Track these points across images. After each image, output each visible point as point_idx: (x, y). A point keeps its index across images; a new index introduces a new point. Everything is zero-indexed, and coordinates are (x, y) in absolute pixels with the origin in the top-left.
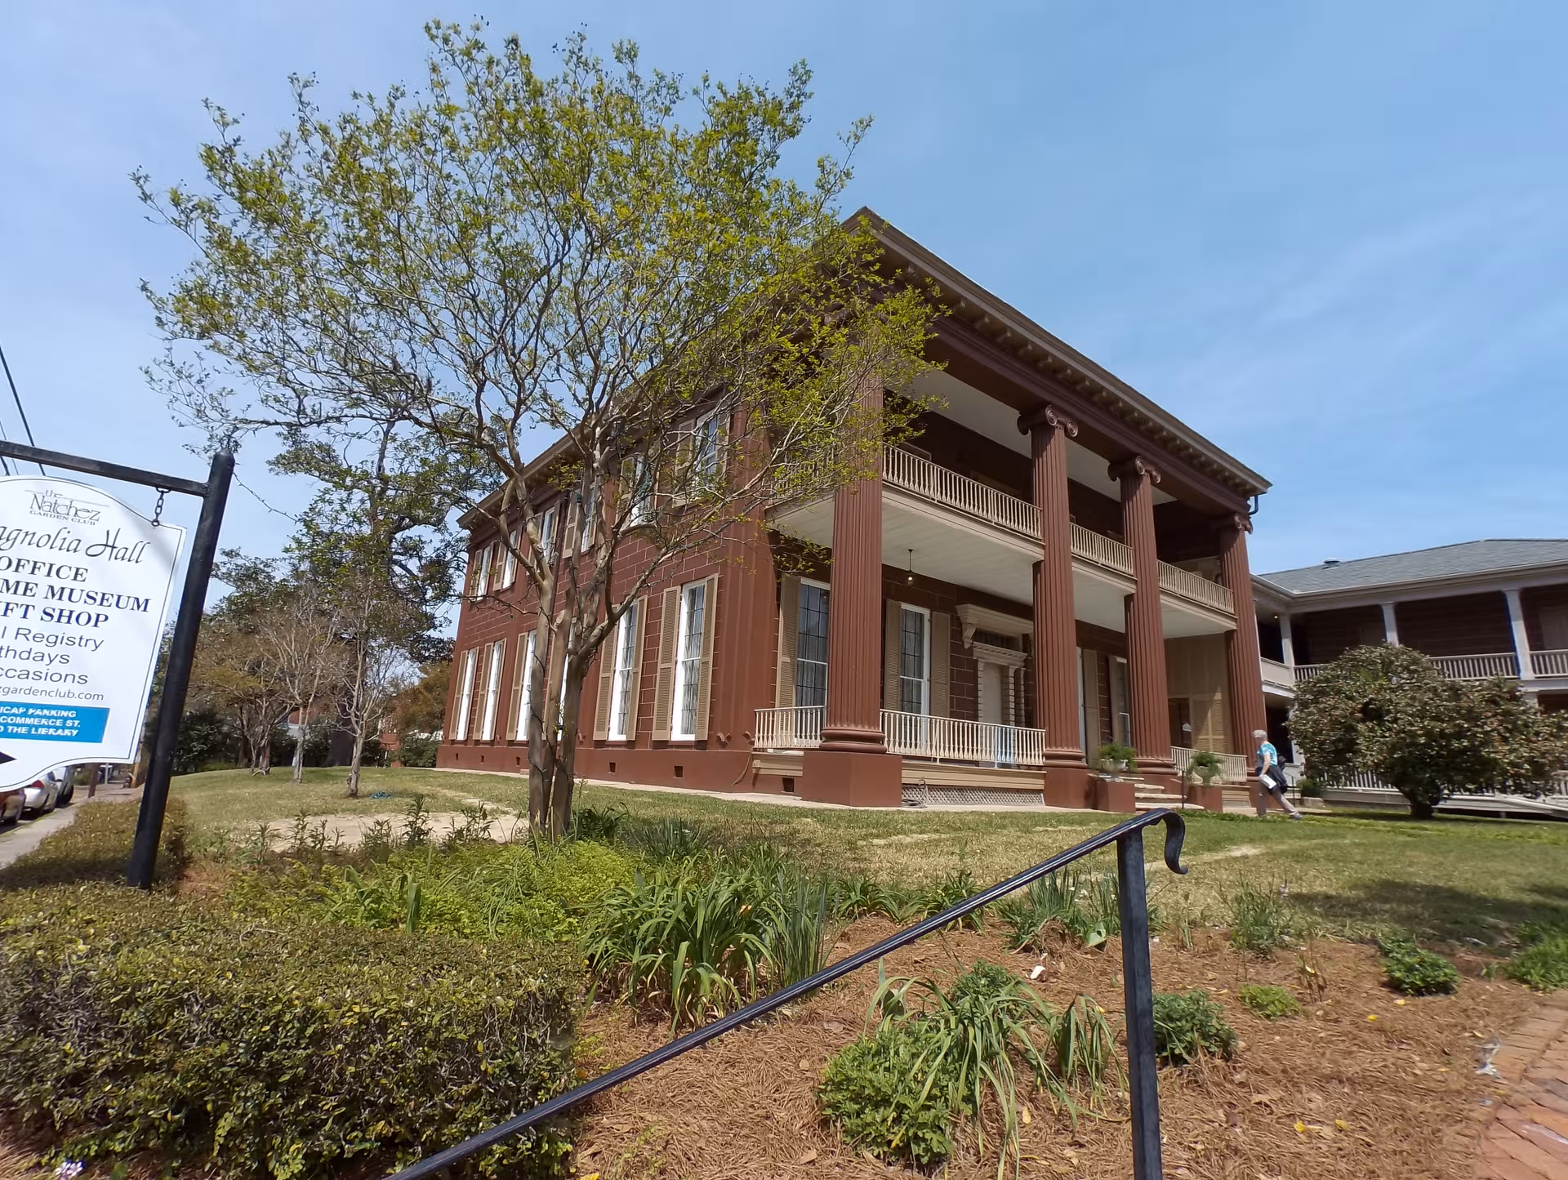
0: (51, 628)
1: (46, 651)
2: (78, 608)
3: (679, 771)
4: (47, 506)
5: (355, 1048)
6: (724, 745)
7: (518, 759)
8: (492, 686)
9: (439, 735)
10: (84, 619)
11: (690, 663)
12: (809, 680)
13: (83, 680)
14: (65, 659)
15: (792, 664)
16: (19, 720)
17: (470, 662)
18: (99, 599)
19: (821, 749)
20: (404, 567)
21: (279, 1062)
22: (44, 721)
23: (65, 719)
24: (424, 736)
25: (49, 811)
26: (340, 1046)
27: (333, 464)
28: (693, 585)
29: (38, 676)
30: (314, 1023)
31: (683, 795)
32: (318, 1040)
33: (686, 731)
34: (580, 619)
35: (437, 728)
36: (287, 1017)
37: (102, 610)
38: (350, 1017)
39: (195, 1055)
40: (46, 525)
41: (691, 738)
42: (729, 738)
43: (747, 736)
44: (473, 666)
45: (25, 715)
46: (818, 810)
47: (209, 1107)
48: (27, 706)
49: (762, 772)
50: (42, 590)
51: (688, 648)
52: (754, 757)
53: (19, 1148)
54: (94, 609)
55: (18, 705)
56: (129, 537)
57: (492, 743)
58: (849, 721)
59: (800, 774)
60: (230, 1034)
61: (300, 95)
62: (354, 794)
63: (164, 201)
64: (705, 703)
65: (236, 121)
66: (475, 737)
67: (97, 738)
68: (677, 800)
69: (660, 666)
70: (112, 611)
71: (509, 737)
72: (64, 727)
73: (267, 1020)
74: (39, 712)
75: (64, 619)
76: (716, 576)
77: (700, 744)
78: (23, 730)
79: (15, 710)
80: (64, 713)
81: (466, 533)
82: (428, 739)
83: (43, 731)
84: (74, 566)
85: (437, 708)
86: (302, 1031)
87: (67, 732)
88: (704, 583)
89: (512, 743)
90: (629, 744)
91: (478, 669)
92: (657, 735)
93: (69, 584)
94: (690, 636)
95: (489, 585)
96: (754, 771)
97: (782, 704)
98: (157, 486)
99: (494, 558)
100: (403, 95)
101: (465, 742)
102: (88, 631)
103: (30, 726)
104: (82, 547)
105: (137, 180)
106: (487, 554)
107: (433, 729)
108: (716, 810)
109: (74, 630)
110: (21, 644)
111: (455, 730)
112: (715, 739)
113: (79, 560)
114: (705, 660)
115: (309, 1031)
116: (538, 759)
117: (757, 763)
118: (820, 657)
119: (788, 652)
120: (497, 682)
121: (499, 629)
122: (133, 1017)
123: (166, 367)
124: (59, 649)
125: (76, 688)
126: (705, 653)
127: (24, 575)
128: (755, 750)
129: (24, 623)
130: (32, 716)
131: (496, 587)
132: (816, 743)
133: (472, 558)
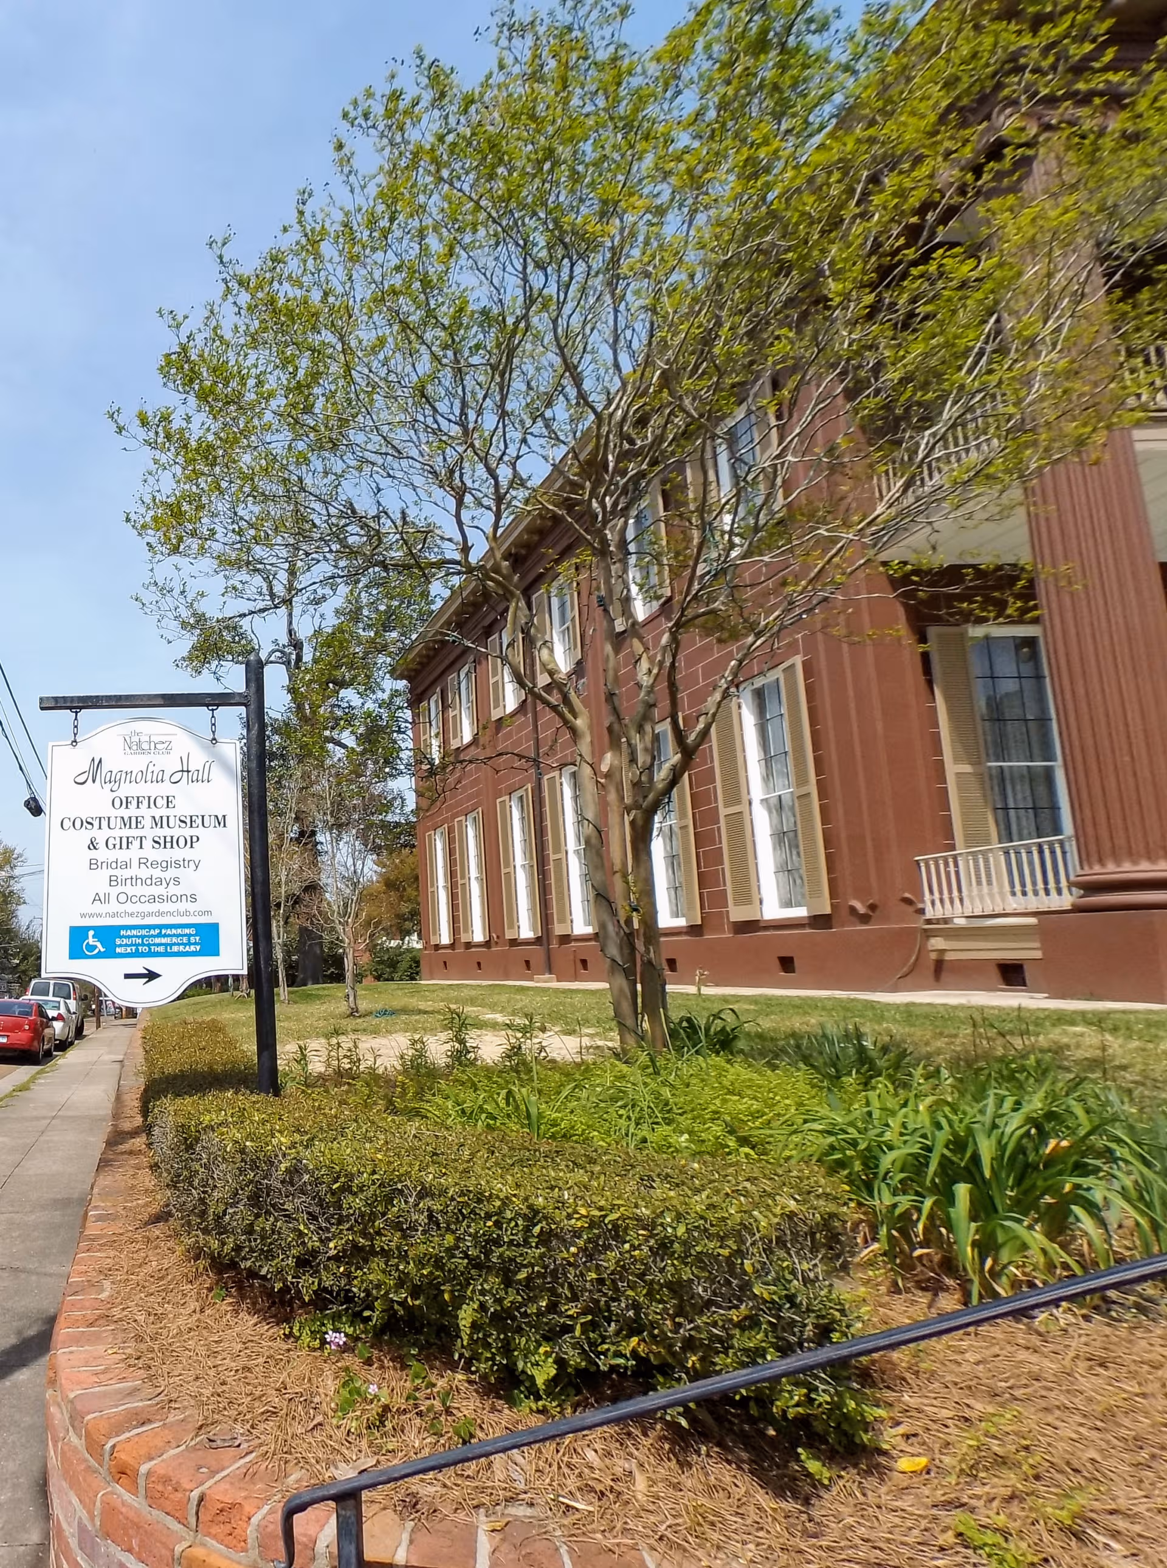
0: (160, 855)
1: (162, 875)
2: (176, 832)
3: (787, 964)
4: (135, 746)
5: (591, 1252)
6: (865, 919)
7: (527, 962)
8: (474, 872)
9: (414, 942)
10: (182, 842)
11: (774, 802)
12: (1018, 796)
13: (193, 898)
14: (177, 881)
15: (979, 775)
16: (157, 940)
17: (439, 845)
18: (188, 821)
19: (1077, 909)
20: (339, 744)
21: (512, 1260)
22: (174, 940)
23: (189, 935)
24: (394, 943)
25: (72, 1043)
26: (573, 1250)
27: (243, 642)
28: (759, 682)
29: (161, 899)
30: (540, 1221)
31: (808, 998)
32: (545, 1239)
33: (788, 904)
34: (633, 760)
35: (409, 933)
36: (509, 1215)
37: (193, 832)
38: (578, 1219)
39: (421, 1246)
40: (136, 763)
41: (800, 912)
42: (873, 907)
43: (908, 902)
44: (444, 849)
45: (159, 935)
46: (1094, 1013)
47: (446, 1296)
48: (160, 927)
49: (949, 957)
50: (147, 822)
51: (768, 777)
52: (928, 934)
53: (265, 1319)
54: (188, 832)
55: (154, 927)
56: (198, 760)
57: (487, 944)
58: (1133, 856)
59: (1038, 954)
60: (453, 1227)
61: (221, 257)
62: (353, 1013)
63: (135, 428)
64: (816, 856)
65: (186, 317)
66: (464, 938)
67: (216, 953)
68: (803, 1007)
69: (723, 811)
70: (199, 831)
71: (509, 935)
72: (189, 944)
73: (488, 1216)
74: (169, 932)
75: (168, 845)
76: (798, 660)
77: (818, 921)
78: (161, 949)
79: (152, 932)
80: (187, 931)
81: (402, 684)
82: (399, 947)
83: (175, 949)
84: (165, 795)
85: (405, 908)
86: (527, 1230)
87: (193, 948)
88: (777, 674)
89: (514, 942)
90: (694, 930)
91: (450, 852)
92: (738, 913)
93: (164, 812)
94: (768, 760)
95: (445, 742)
96: (933, 956)
97: (970, 841)
98: (207, 706)
99: (445, 707)
100: (310, 195)
101: (452, 946)
102: (186, 853)
103: (166, 945)
104: (166, 777)
105: (112, 417)
106: (433, 704)
107: (405, 933)
108: (881, 1018)
109: (177, 854)
110: (144, 873)
111: (437, 931)
112: (845, 912)
113: (166, 789)
114: (803, 791)
115: (537, 1230)
116: (613, 951)
117: (937, 943)
118: (1036, 751)
119: (969, 752)
120: (479, 866)
121: (469, 798)
122: (356, 1203)
123: (153, 588)
124: (172, 873)
125: (191, 907)
126: (802, 780)
127: (132, 811)
128: (929, 922)
129: (142, 853)
130: (165, 936)
131: (455, 744)
132: (1066, 900)
133: (416, 715)
